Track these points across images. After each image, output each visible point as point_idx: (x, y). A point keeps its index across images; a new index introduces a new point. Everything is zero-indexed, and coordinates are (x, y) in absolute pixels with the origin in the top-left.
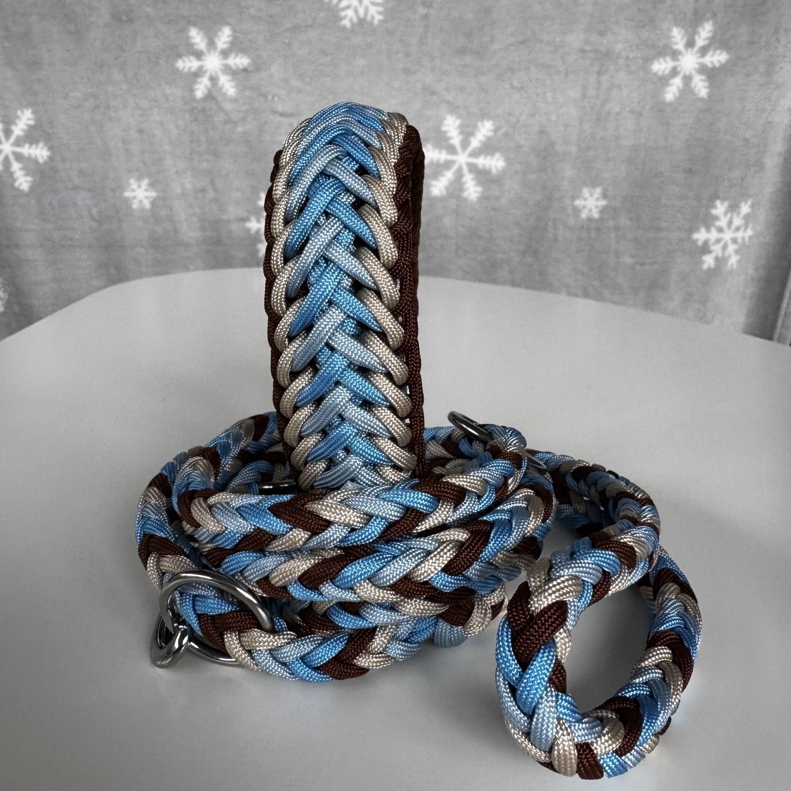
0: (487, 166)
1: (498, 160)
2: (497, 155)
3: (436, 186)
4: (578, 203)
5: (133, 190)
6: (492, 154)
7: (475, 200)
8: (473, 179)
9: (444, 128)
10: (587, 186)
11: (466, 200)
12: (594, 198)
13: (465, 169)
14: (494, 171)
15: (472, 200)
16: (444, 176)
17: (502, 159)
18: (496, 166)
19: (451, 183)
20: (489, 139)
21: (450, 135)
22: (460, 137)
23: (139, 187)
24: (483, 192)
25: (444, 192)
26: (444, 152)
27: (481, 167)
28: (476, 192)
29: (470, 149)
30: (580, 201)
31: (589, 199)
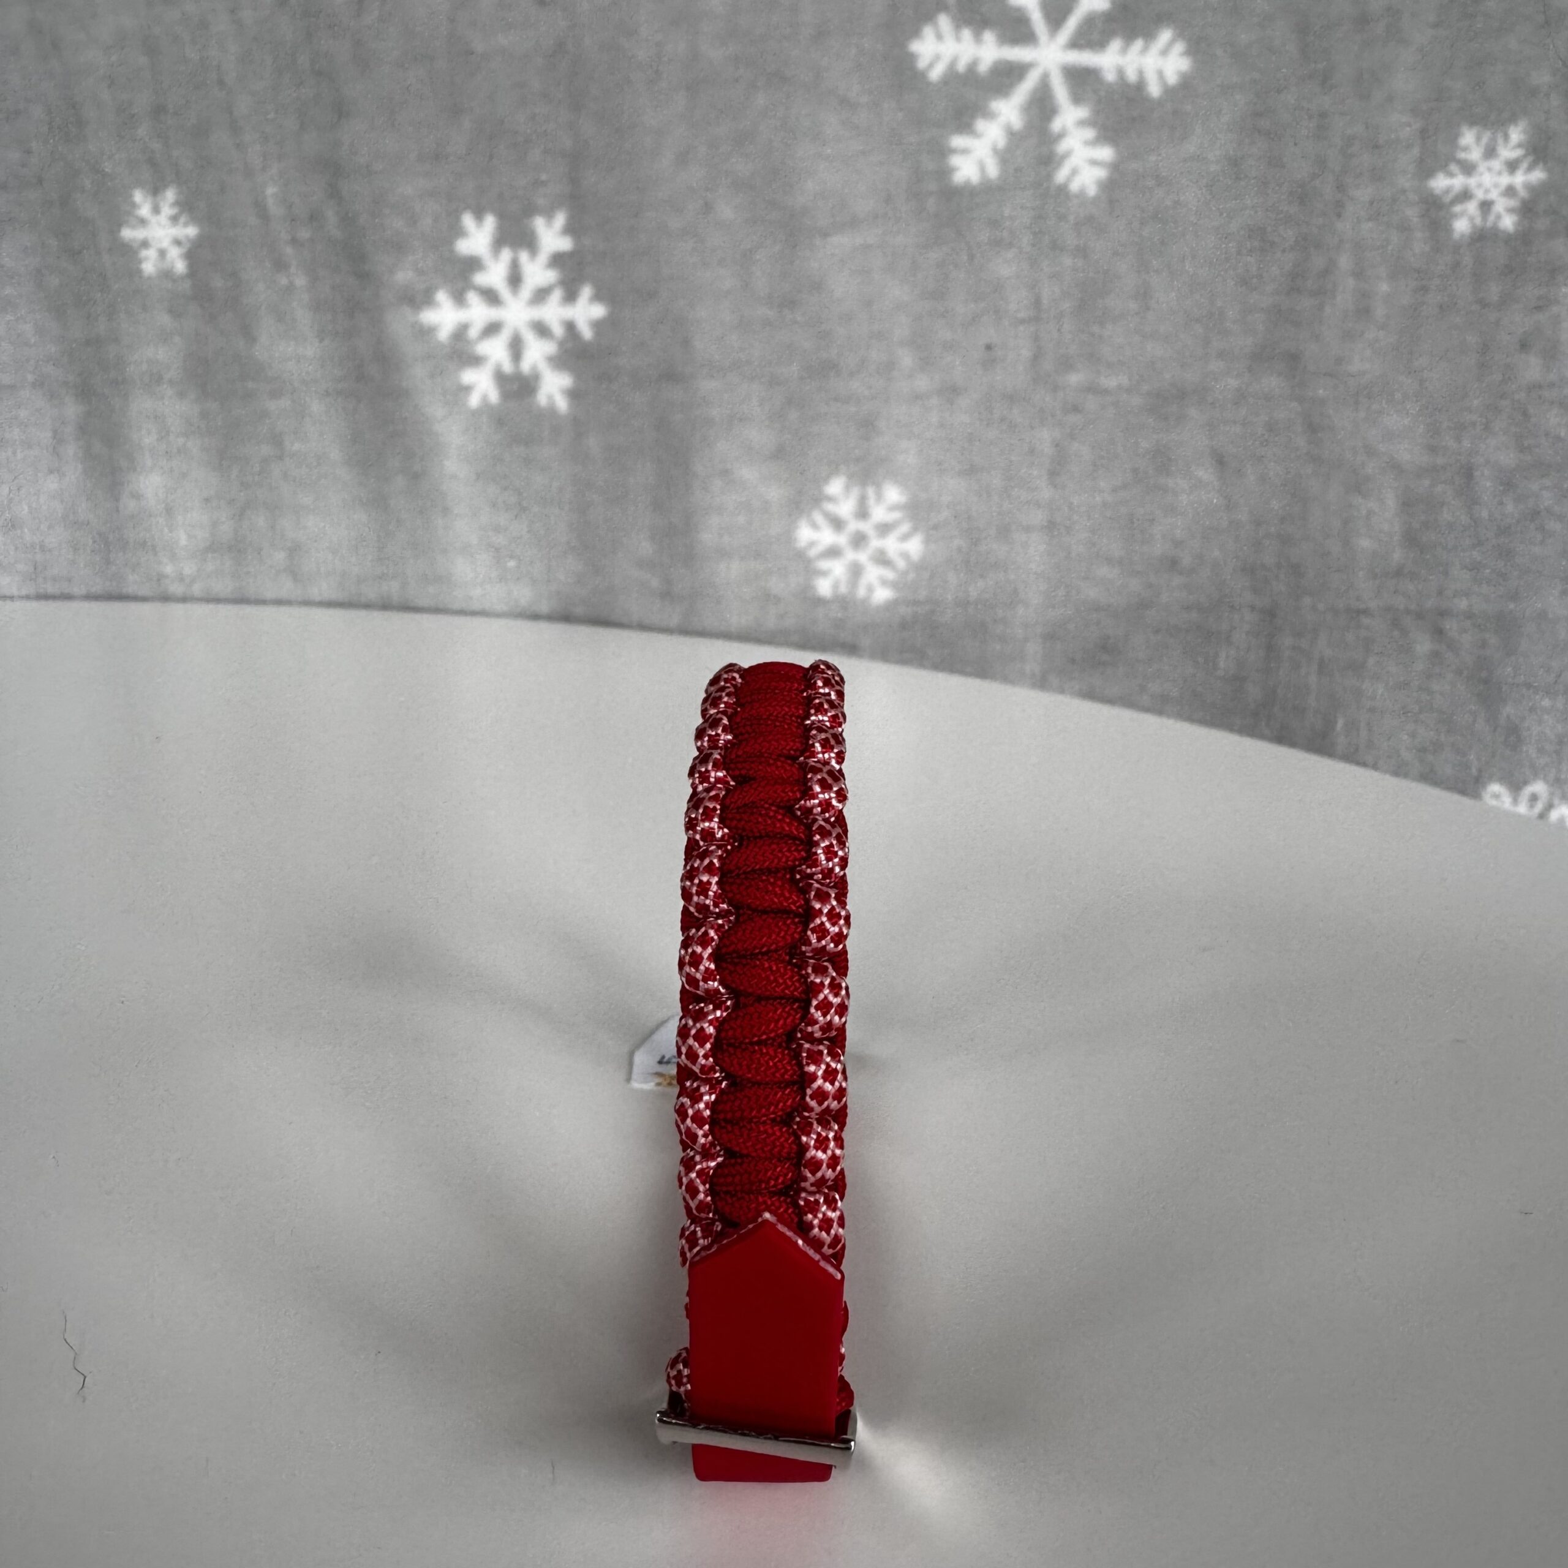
0: (1132, 76)
1: (1165, 52)
2: (1165, 35)
3: (964, 151)
4: (1440, 183)
5: (144, 223)
6: (1149, 36)
7: (1092, 190)
8: (1082, 123)
10: (1473, 122)
11: (1063, 193)
12: (1496, 164)
13: (1060, 92)
14: (1154, 90)
15: (1082, 193)
16: (989, 115)
17: (1179, 47)
18: (1160, 74)
19: (1015, 138)
24: (1115, 167)
25: (993, 171)
26: (989, 37)
27: (1110, 77)
28: (1094, 163)
29: (1072, 23)
30: (1451, 175)
31: (1482, 167)
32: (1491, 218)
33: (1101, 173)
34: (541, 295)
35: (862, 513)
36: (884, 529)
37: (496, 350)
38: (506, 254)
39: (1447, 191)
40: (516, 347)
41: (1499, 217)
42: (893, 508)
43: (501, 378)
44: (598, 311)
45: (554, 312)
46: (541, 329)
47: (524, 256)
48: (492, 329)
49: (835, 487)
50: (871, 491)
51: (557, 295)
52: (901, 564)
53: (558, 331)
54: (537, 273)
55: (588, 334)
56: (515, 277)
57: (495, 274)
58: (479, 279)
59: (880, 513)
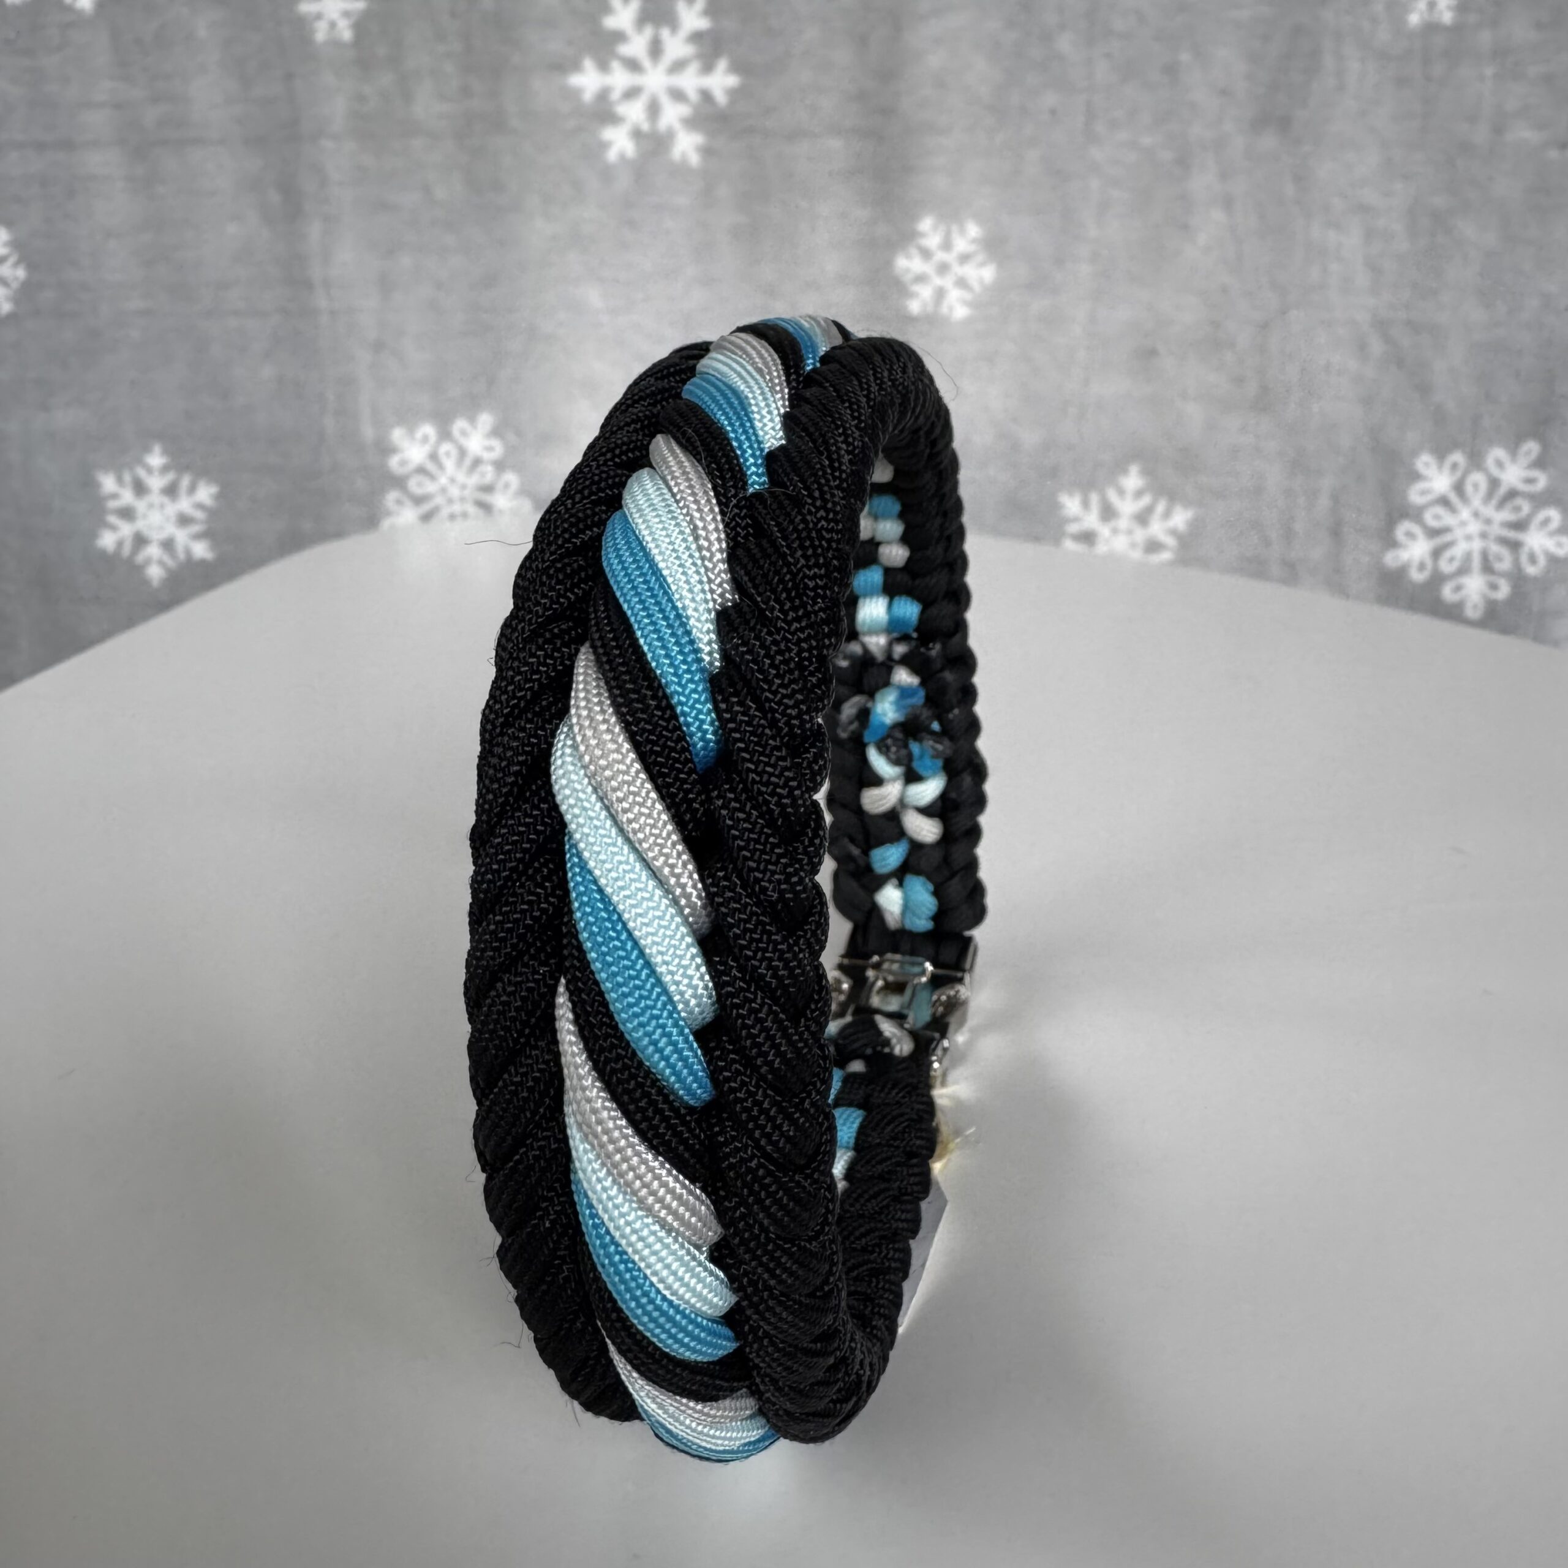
32: (1436, 14)
34: (678, 66)
35: (947, 245)
36: (964, 258)
37: (634, 112)
38: (648, 31)
40: (654, 109)
41: (1441, 13)
42: (974, 241)
43: (637, 134)
44: (732, 81)
45: (690, 81)
46: (678, 95)
47: (665, 33)
48: (632, 93)
49: (926, 224)
50: (955, 228)
51: (693, 68)
52: (977, 287)
53: (693, 95)
54: (676, 47)
55: (721, 98)
56: (656, 49)
57: (636, 46)
58: (625, 50)
59: (961, 245)
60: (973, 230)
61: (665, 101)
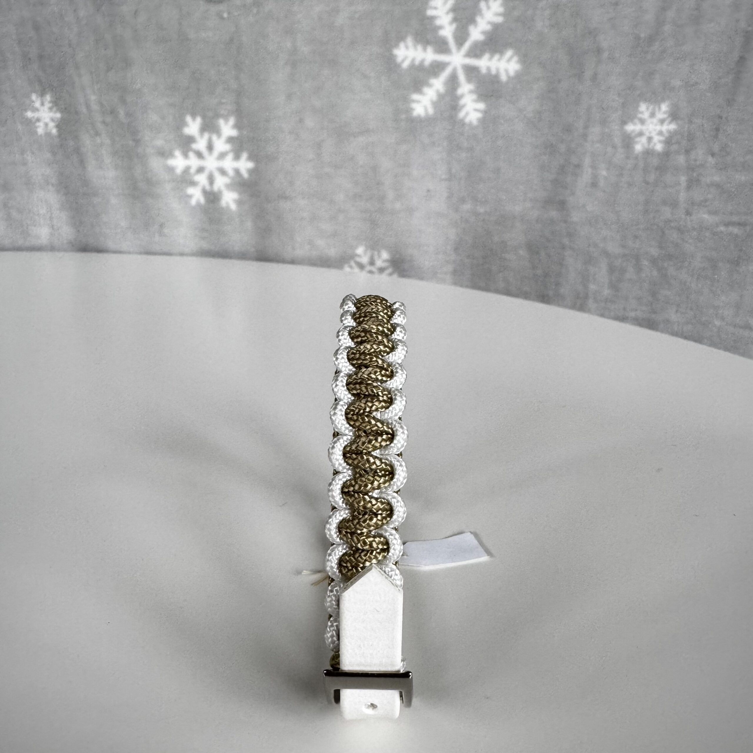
0: (494, 72)
1: (509, 60)
2: (509, 53)
3: (418, 102)
4: (630, 128)
5: (37, 110)
6: (502, 53)
7: (475, 122)
8: (472, 91)
9: (430, 13)
10: (645, 100)
11: (462, 123)
12: (655, 120)
13: (462, 77)
14: (504, 78)
15: (470, 124)
16: (430, 86)
17: (515, 59)
18: (507, 71)
19: (441, 97)
20: (496, 27)
21: (438, 22)
22: (454, 26)
23: (42, 104)
24: (486, 113)
25: (431, 111)
26: (430, 49)
27: (484, 71)
28: (476, 110)
29: (467, 45)
30: (635, 124)
31: (649, 121)
32: (652, 144)
33: (479, 115)
34: (222, 156)
35: (372, 263)
36: (381, 270)
37: (202, 179)
38: (206, 136)
39: (633, 131)
40: (211, 179)
41: (655, 144)
42: (386, 261)
43: (205, 192)
44: (250, 165)
46: (223, 172)
47: (214, 137)
48: (201, 170)
49: (360, 250)
50: (376, 253)
51: (230, 156)
53: (231, 173)
54: (221, 145)
55: (246, 175)
56: (210, 147)
57: (201, 145)
58: (194, 146)
59: (379, 263)
60: (385, 255)
61: (217, 175)
